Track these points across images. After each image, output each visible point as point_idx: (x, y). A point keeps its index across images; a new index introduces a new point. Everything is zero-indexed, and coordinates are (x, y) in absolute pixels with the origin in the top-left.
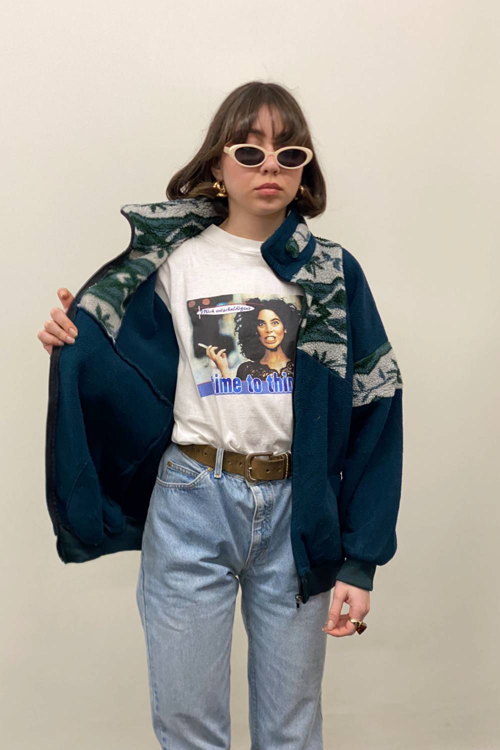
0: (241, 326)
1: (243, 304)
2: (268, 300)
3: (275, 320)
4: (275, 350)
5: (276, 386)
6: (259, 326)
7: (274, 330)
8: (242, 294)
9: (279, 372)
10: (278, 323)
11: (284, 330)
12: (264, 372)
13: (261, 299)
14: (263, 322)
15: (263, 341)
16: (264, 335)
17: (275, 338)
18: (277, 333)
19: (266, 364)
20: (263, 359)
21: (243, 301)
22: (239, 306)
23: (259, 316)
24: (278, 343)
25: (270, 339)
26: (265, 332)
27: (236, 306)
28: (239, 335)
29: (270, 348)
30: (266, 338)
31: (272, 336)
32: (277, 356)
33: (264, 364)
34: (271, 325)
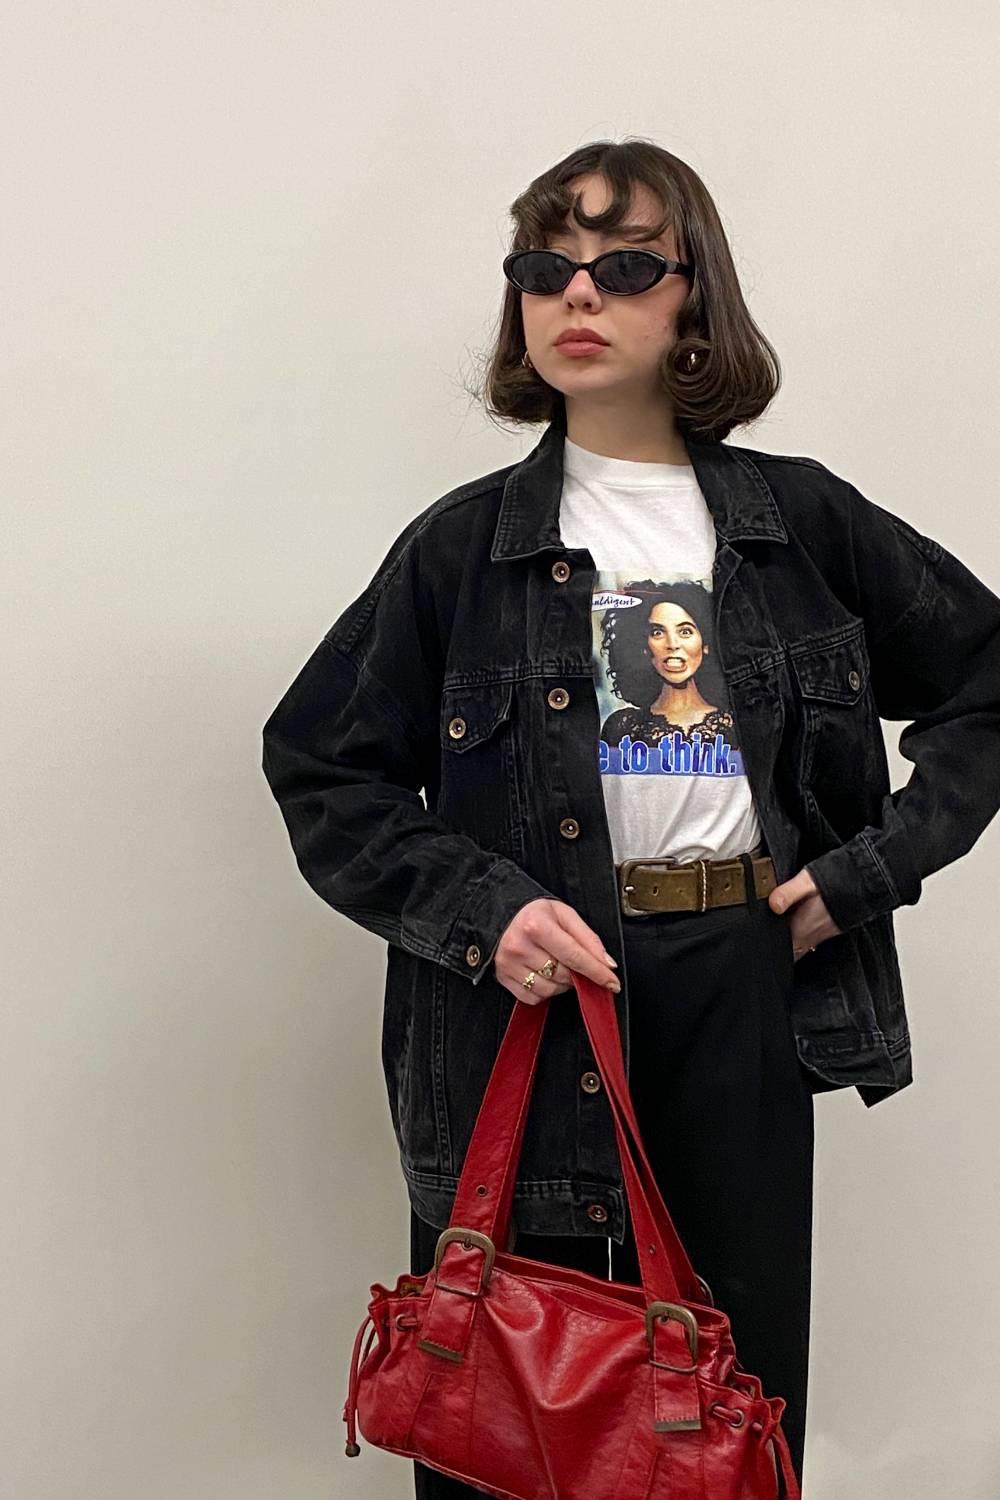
0: (613, 636)
1: (620, 592)
2: (672, 583)
3: (686, 626)
4: (682, 686)
5: (678, 760)
6: (653, 635)
7: (683, 647)
8: (616, 572)
9: (686, 733)
10: (691, 633)
11: (703, 648)
12: (656, 731)
14: (661, 628)
15: (659, 666)
16: (661, 654)
17: (683, 661)
18: (688, 652)
19: (663, 713)
20: (657, 704)
21: (620, 587)
22: (611, 595)
23: (652, 616)
24: (689, 672)
25: (674, 663)
26: (664, 648)
27: (607, 596)
28: (610, 654)
29: (673, 681)
30: (666, 661)
31: (678, 658)
32: (685, 698)
33: (658, 713)
34: (677, 635)
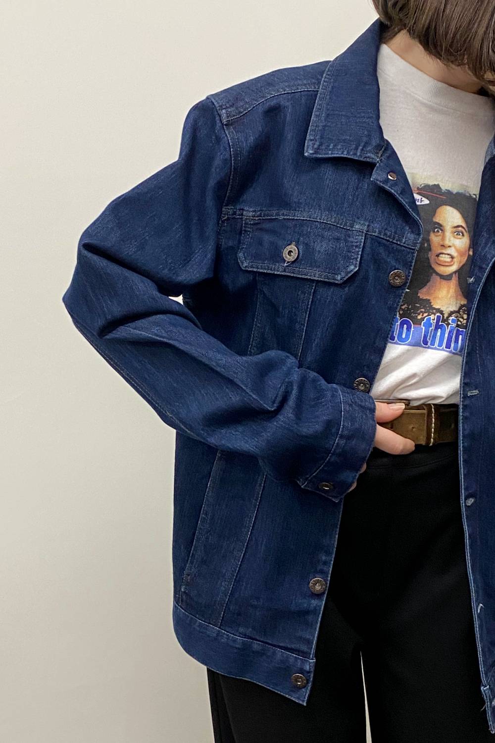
3: (460, 229)
4: (448, 278)
5: (434, 337)
6: (434, 232)
7: (454, 245)
8: (412, 173)
9: (446, 316)
10: (463, 235)
11: (469, 250)
14: (440, 226)
15: (432, 259)
16: (436, 249)
17: (452, 257)
18: (457, 250)
19: (428, 298)
20: (424, 290)
21: (413, 186)
24: (454, 268)
25: (445, 258)
26: (439, 243)
29: (440, 273)
30: (438, 256)
31: (448, 254)
32: (449, 288)
33: (425, 298)
34: (451, 235)
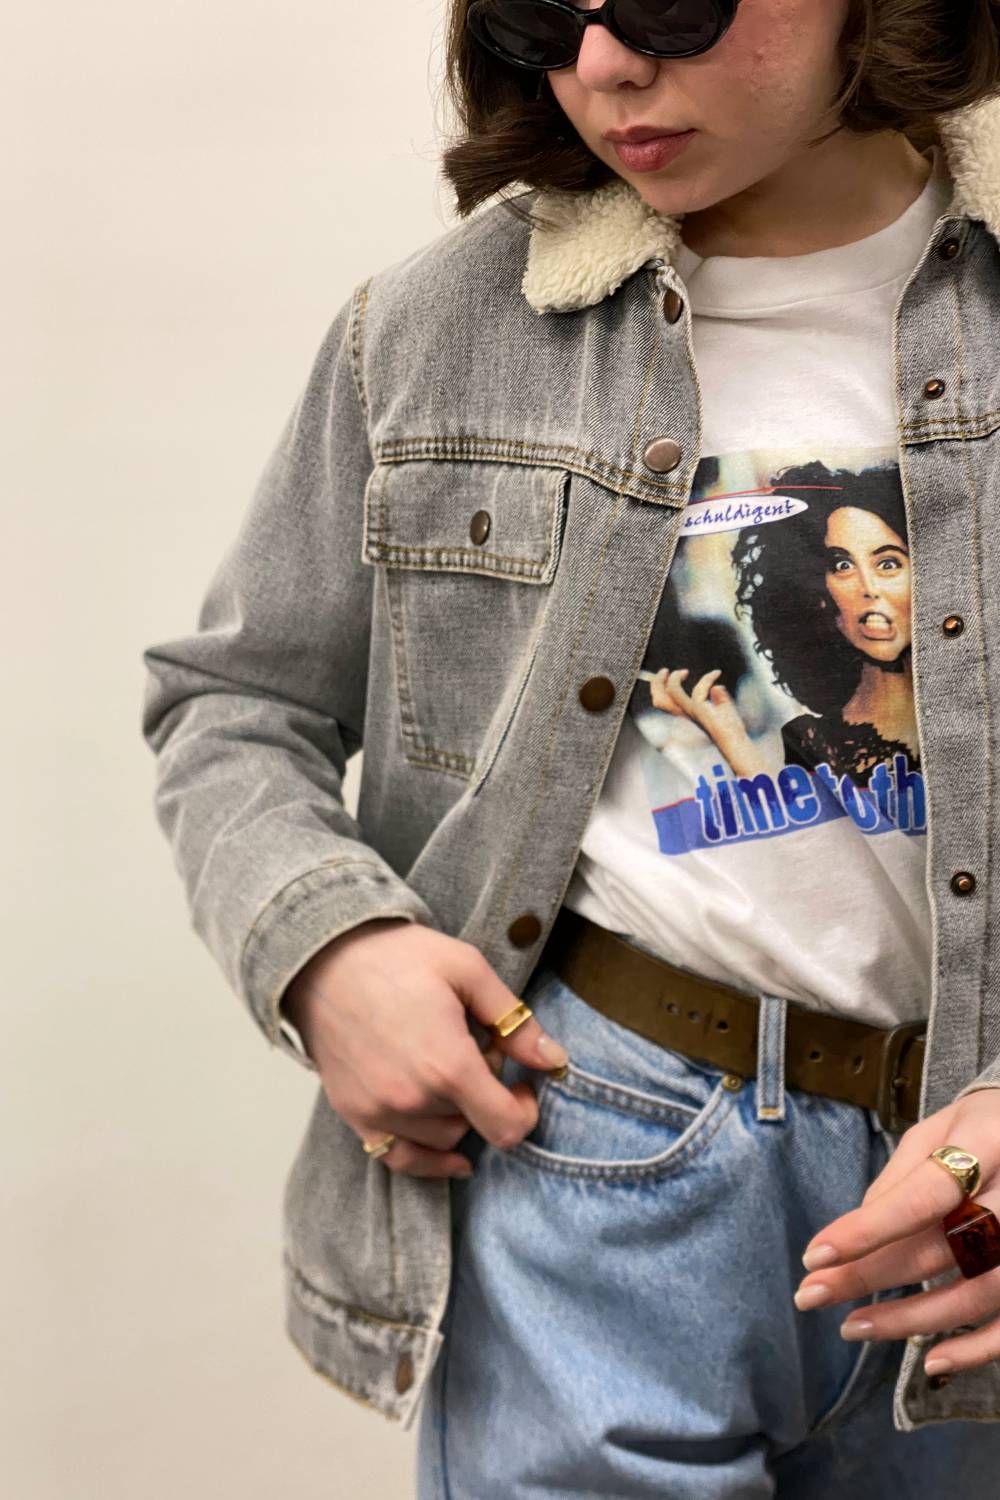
0: (759, 580)
1: (762, 491)
2: (857, 470)
4: (896, 665)
5: (902, 807)
7: (887, 593)
8: (752, 452)
12: (862, 755)
13: (832, 465)
17: (888, 620)
18: (894, 603)
19: (867, 720)
21: (760, 479)
22: (743, 501)
23: (828, 533)
24: (901, 641)
25: (877, 624)
26: (858, 593)
27: (735, 503)
28: (754, 617)
29: (876, 657)
30: (860, 620)
31: (881, 614)
33: (859, 721)
34: (872, 571)
